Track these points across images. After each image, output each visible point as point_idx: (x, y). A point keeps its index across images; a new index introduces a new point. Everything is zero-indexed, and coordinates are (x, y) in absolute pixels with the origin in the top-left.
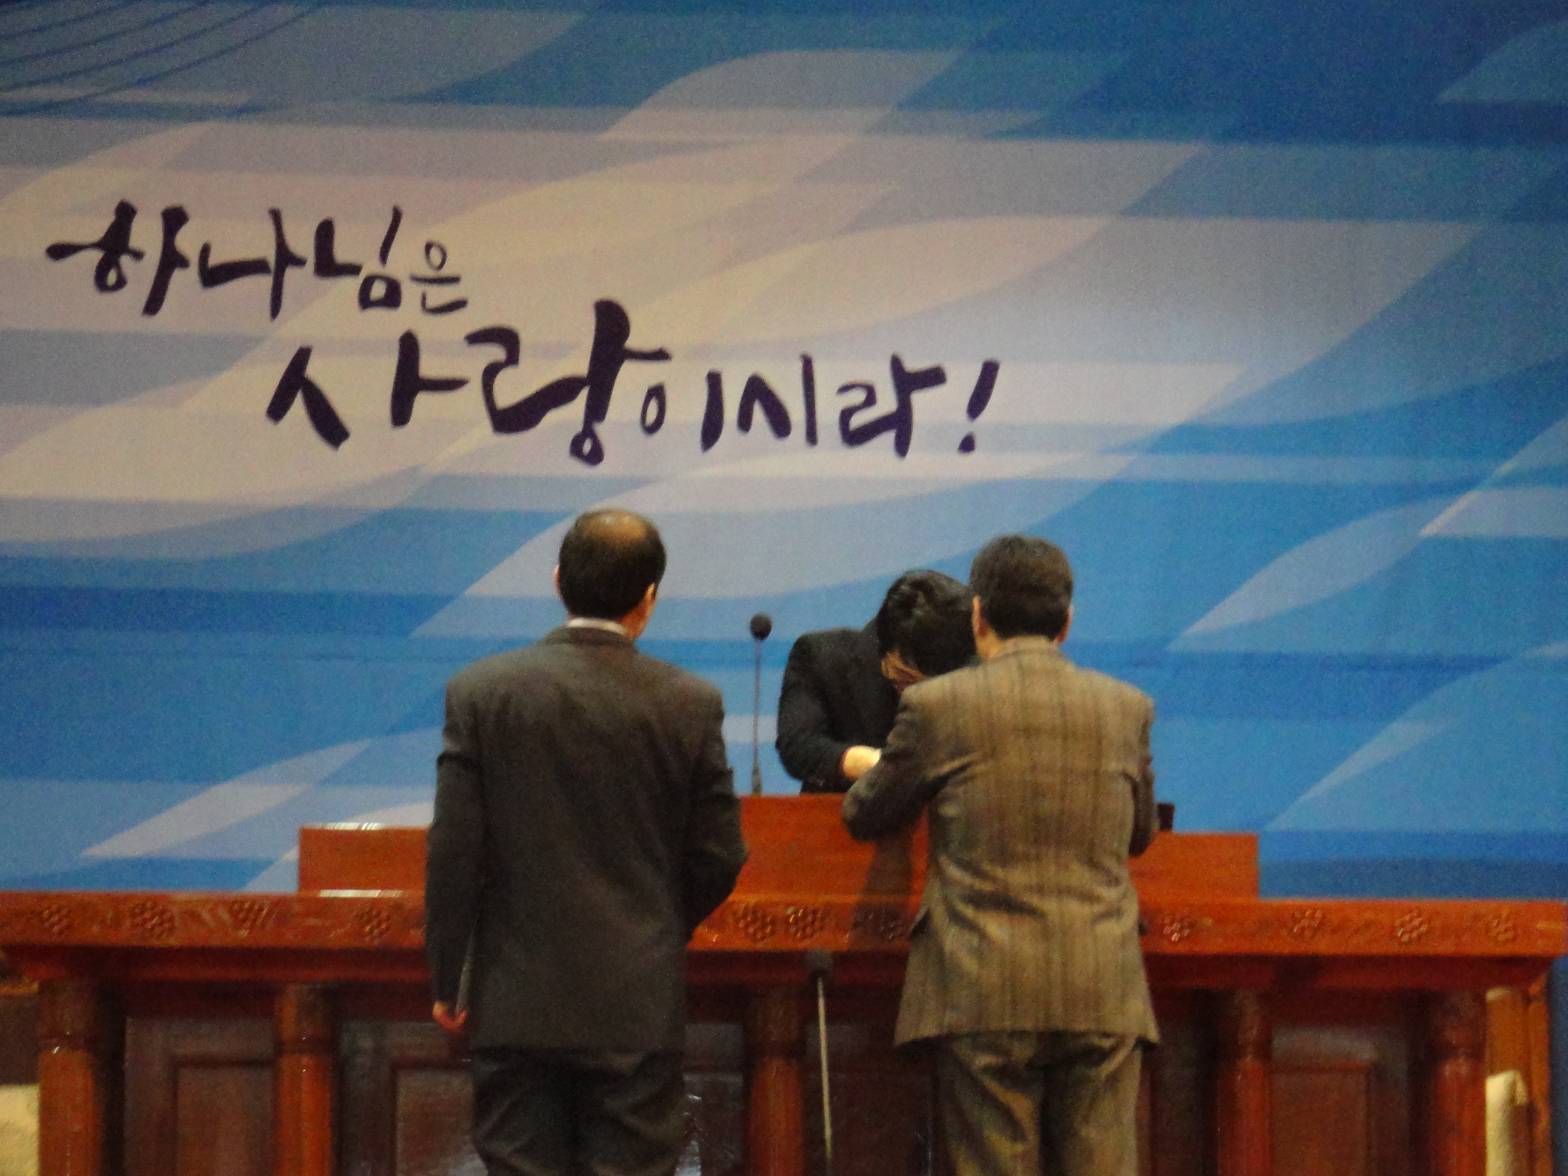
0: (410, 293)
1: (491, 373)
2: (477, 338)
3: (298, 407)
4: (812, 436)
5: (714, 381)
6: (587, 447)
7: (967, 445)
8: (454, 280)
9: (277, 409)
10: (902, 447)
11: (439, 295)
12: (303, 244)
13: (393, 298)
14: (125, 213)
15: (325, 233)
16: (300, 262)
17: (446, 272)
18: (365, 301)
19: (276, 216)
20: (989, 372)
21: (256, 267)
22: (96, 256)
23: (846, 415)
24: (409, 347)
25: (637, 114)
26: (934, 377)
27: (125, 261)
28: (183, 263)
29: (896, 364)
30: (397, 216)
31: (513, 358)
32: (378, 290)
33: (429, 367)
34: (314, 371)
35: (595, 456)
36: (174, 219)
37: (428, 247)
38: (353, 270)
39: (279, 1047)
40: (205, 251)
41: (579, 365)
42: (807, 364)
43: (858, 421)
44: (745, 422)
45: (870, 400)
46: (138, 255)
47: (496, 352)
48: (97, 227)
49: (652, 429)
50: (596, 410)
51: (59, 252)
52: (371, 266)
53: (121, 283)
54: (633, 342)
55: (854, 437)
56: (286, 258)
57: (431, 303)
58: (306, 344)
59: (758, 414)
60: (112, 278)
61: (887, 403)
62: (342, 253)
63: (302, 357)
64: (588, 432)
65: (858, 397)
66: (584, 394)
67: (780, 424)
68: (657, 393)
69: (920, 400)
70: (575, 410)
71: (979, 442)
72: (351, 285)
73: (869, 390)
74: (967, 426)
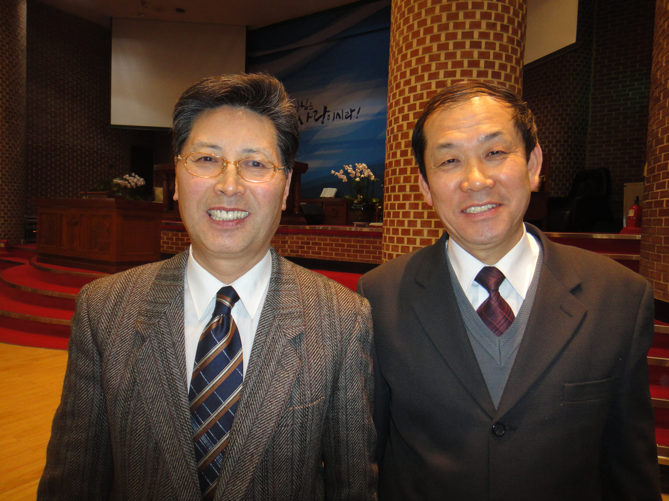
0: (308, 108)
1: (315, 115)
4: (343, 118)
5: (334, 113)
7: (357, 118)
8: (312, 106)
10: (351, 119)
11: (311, 108)
12: (300, 104)
13: (307, 109)
16: (300, 106)
18: (305, 109)
20: (359, 109)
24: (308, 113)
26: (354, 110)
29: (351, 109)
30: (307, 99)
31: (317, 114)
32: (306, 108)
33: (310, 115)
35: (323, 123)
37: (310, 103)
41: (322, 113)
42: (343, 110)
43: (347, 116)
44: (336, 118)
45: (348, 114)
47: (315, 113)
49: (328, 119)
50: (324, 118)
52: (305, 106)
54: (327, 110)
55: (346, 118)
59: (338, 116)
61: (350, 114)
62: (303, 105)
64: (323, 121)
66: (323, 116)
67: (340, 118)
68: (329, 116)
69: (353, 113)
70: (322, 119)
71: (358, 117)
72: (303, 108)
73: (348, 113)
74: (357, 115)
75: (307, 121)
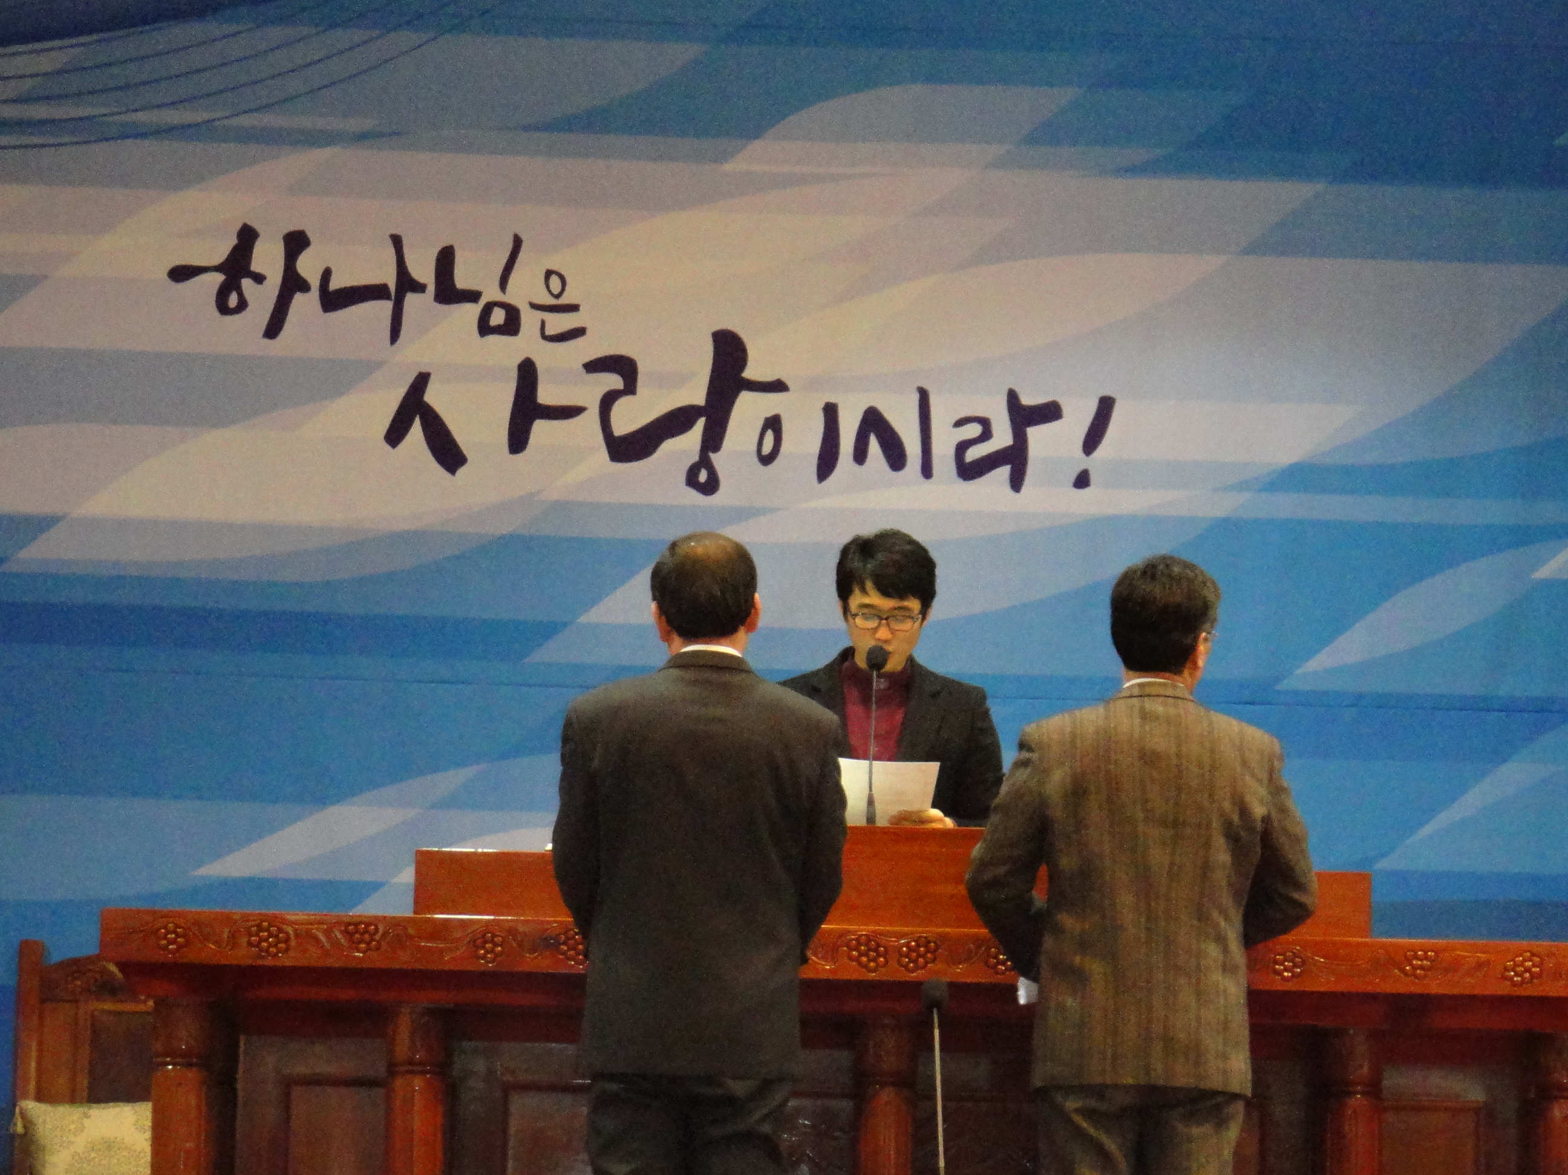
0: (529, 320)
1: (608, 401)
2: (594, 366)
3: (416, 431)
4: (927, 471)
5: (831, 412)
6: (703, 476)
7: (1082, 481)
8: (573, 308)
9: (395, 435)
10: (1017, 482)
11: (558, 323)
12: (423, 270)
13: (512, 326)
14: (247, 237)
15: (446, 259)
16: (420, 288)
17: (563, 301)
18: (485, 328)
19: (397, 241)
20: (1106, 407)
21: (376, 292)
22: (219, 278)
23: (962, 448)
24: (527, 373)
25: (757, 147)
26: (1050, 412)
27: (246, 283)
28: (304, 287)
29: (1012, 397)
30: (517, 243)
31: (630, 388)
32: (498, 317)
33: (546, 396)
34: (431, 397)
35: (711, 487)
36: (296, 243)
37: (549, 274)
38: (472, 296)
39: (392, 1070)
40: (327, 274)
41: (694, 394)
42: (924, 397)
43: (973, 454)
44: (860, 455)
45: (986, 435)
46: (259, 279)
47: (614, 381)
48: (220, 250)
49: (767, 460)
50: (713, 440)
51: (181, 274)
52: (491, 293)
53: (242, 305)
54: (749, 373)
55: (969, 471)
56: (407, 284)
57: (549, 332)
58: (424, 370)
59: (874, 446)
60: (233, 300)
61: (1002, 437)
62: (462, 280)
63: (421, 381)
64: (704, 462)
65: (974, 431)
66: (701, 423)
67: (896, 457)
68: (773, 424)
69: (1034, 434)
70: (691, 441)
71: (1094, 478)
72: (472, 311)
73: (985, 423)
74: (1082, 462)
75: (518, 441)
